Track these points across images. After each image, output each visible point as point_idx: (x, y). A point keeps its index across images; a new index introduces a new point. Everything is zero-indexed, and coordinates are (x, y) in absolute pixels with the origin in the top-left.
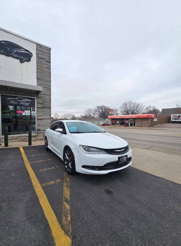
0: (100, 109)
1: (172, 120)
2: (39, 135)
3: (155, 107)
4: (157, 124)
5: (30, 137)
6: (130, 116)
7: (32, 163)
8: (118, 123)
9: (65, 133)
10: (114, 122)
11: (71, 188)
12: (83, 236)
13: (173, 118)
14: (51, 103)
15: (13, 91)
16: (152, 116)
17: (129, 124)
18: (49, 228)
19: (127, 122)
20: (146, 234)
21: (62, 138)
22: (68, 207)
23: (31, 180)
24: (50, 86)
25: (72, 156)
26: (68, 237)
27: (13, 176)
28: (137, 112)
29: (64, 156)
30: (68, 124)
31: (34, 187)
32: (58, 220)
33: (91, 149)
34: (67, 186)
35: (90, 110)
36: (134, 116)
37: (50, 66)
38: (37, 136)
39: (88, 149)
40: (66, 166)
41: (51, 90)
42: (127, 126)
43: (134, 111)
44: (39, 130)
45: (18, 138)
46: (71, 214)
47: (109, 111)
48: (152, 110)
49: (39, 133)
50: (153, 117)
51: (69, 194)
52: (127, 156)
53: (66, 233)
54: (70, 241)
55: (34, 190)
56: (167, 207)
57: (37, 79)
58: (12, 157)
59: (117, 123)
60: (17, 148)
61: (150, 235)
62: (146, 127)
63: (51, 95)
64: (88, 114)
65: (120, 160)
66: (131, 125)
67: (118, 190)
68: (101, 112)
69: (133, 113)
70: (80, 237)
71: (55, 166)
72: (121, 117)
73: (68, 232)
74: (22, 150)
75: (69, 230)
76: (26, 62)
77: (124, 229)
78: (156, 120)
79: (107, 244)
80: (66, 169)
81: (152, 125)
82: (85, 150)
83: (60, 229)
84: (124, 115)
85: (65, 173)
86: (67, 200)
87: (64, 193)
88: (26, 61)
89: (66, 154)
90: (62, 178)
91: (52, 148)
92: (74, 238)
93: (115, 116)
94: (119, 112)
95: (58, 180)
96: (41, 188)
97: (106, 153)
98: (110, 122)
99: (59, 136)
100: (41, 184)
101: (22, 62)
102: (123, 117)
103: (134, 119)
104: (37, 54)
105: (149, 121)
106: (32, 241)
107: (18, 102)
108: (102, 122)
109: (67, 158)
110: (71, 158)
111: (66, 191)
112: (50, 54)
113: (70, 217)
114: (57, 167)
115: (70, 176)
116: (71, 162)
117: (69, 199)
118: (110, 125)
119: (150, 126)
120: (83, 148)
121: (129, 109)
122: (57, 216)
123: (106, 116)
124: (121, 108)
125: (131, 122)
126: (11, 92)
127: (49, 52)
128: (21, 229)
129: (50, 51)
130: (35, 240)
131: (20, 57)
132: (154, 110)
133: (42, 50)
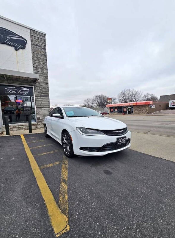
0: (99, 99)
1: (170, 106)
2: (39, 123)
3: (153, 94)
4: (155, 111)
5: (30, 125)
6: (128, 104)
7: (32, 148)
8: (117, 111)
9: (63, 118)
10: (112, 110)
11: (69, 169)
12: (80, 215)
13: (171, 104)
14: (49, 92)
15: (10, 80)
16: (150, 102)
17: (128, 111)
18: (46, 207)
19: (125, 110)
20: (147, 212)
21: (60, 122)
22: (65, 187)
23: (30, 163)
24: (47, 74)
25: (70, 139)
26: (64, 216)
27: (13, 160)
28: (135, 100)
29: (62, 140)
30: (65, 108)
31: (33, 169)
32: (55, 199)
33: (89, 131)
34: (65, 167)
35: (88, 100)
36: (132, 104)
37: (46, 53)
38: (37, 124)
39: (85, 130)
40: (65, 150)
41: (48, 79)
42: (125, 114)
43: (132, 99)
44: (39, 119)
45: (19, 127)
46: (68, 193)
47: (108, 100)
48: (150, 97)
49: (39, 122)
50: (151, 104)
51: (66, 175)
52: (125, 137)
53: (63, 211)
54: (67, 220)
55: (33, 172)
56: (169, 185)
57: (33, 67)
58: (13, 144)
59: (115, 111)
60: (18, 136)
61: (152, 213)
62: (144, 114)
63: (48, 83)
64: (86, 104)
65: (119, 141)
66: (129, 112)
67: (117, 171)
68: (99, 101)
69: (131, 101)
70: (77, 215)
71: (54, 151)
72: (119, 105)
73: (65, 210)
74: (22, 137)
75: (66, 209)
76: (21, 50)
77: (124, 207)
78: (155, 107)
79: (106, 223)
80: (65, 153)
81: (150, 112)
82: (82, 131)
83: (57, 208)
84: (121, 104)
85: (64, 157)
86: (64, 181)
87: (62, 174)
88: (21, 48)
89: (64, 138)
90: (61, 161)
91: (51, 134)
92: (71, 216)
93: (113, 105)
94: (117, 101)
95: (56, 163)
96: (40, 170)
97: (104, 134)
98: (108, 111)
99: (57, 121)
100: (39, 166)
101: (16, 50)
102: (121, 105)
103: (132, 107)
104: (32, 41)
105: (148, 108)
106: (27, 220)
107: (16, 91)
108: (101, 111)
109: (66, 141)
110: (69, 142)
111: (64, 172)
112: (45, 40)
113: (67, 197)
114: (56, 151)
115: (68, 159)
116: (69, 145)
117: (66, 179)
118: (108, 114)
119: (148, 113)
120: (81, 131)
121: (127, 97)
122: (54, 196)
123: (105, 105)
124: (119, 96)
125: (130, 110)
126: (8, 81)
127: (44, 39)
128: (16, 208)
129: (45, 37)
130: (30, 218)
131: (15, 45)
132: (152, 97)
133: (36, 36)
